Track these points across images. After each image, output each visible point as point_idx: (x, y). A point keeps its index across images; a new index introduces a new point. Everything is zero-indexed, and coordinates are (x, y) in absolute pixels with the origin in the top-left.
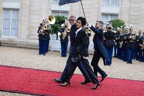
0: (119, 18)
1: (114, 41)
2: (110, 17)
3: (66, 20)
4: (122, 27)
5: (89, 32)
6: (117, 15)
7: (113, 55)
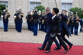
0: (42, 5)
1: (39, 19)
2: (35, 4)
3: (6, 7)
4: (43, 10)
5: (22, 15)
6: (40, 3)
7: (38, 29)
